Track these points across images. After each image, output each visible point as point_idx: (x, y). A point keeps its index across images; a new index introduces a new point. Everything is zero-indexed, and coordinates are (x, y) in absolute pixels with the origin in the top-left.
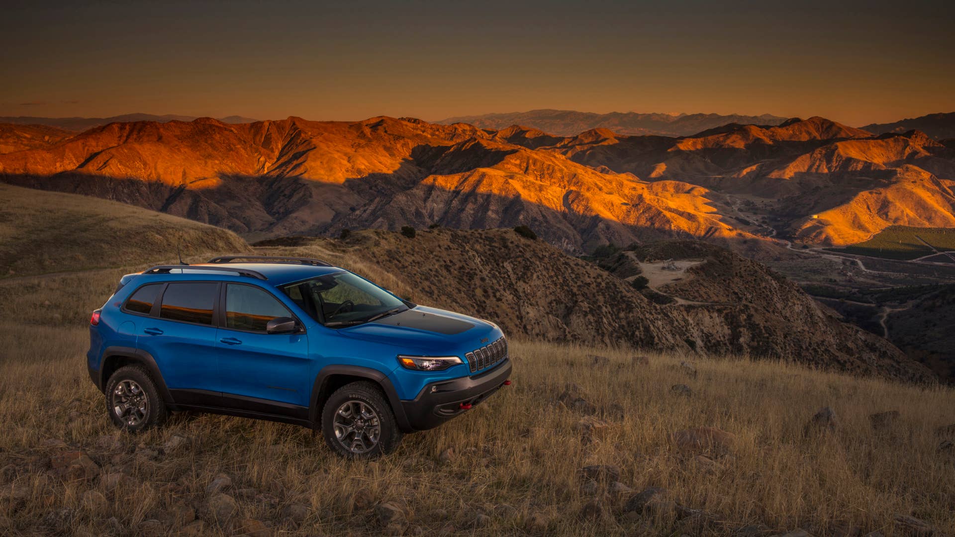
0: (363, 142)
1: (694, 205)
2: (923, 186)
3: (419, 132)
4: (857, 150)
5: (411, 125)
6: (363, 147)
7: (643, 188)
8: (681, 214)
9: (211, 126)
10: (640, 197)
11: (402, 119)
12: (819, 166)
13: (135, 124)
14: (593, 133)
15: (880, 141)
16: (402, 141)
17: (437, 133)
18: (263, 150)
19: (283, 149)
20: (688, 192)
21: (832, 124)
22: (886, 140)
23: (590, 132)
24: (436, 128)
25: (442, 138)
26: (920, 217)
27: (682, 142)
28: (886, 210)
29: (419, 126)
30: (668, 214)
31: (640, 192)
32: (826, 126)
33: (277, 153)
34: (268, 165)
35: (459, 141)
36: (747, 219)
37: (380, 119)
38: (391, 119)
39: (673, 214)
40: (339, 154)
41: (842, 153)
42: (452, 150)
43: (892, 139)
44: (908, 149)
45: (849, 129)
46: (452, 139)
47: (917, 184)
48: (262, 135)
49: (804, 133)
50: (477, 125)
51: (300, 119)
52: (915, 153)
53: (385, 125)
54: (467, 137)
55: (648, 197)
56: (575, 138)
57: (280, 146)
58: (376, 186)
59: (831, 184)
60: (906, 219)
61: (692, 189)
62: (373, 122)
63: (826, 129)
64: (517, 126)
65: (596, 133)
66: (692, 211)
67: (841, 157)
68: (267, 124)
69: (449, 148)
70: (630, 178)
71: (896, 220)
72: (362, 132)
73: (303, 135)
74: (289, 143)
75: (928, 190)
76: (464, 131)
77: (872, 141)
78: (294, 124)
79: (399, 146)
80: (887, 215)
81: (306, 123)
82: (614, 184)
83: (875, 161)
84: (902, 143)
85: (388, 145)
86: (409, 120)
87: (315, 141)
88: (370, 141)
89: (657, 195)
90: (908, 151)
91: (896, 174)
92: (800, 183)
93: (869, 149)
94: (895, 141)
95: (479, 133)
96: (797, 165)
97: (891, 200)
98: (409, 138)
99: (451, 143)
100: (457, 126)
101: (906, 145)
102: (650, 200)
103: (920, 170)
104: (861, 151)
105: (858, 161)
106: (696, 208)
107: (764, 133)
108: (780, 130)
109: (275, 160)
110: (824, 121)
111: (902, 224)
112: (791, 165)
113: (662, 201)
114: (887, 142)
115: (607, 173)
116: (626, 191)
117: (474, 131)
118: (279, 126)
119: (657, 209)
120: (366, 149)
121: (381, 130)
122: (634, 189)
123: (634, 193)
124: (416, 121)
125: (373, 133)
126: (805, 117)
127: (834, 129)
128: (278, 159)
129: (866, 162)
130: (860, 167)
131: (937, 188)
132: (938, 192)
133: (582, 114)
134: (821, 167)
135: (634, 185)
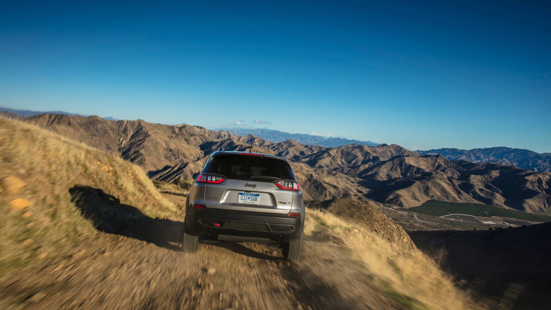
0: (174, 135)
1: (337, 181)
2: (445, 181)
3: (202, 133)
4: (414, 161)
5: (198, 130)
6: (174, 138)
7: (312, 171)
8: (331, 185)
9: (97, 120)
10: (311, 176)
11: (194, 126)
12: (396, 168)
13: (57, 115)
14: (288, 142)
15: (424, 158)
16: (194, 137)
17: (211, 135)
18: (122, 135)
19: (133, 136)
20: (334, 175)
21: (402, 148)
22: (427, 158)
23: (287, 141)
24: (211, 132)
25: (213, 138)
26: (443, 196)
27: (331, 150)
28: (428, 192)
29: (203, 130)
30: (325, 185)
31: (311, 173)
32: (399, 149)
33: (129, 137)
34: (124, 142)
35: (222, 139)
36: (362, 191)
37: (183, 125)
38: (189, 126)
39: (328, 185)
40: (161, 140)
41: (407, 162)
42: (219, 144)
43: (430, 158)
44: (437, 163)
45: (410, 151)
46: (218, 138)
47: (442, 180)
48: (123, 127)
49: (388, 152)
50: (230, 133)
51: (143, 121)
52: (440, 165)
53: (186, 128)
54: (226, 138)
55: (315, 176)
56: (280, 144)
57: (131, 134)
58: (179, 158)
59: (401, 177)
60: (436, 197)
61: (336, 174)
62: (180, 126)
63: (399, 150)
64: (251, 135)
65: (289, 142)
66: (335, 184)
67: (407, 164)
68: (126, 122)
69: (217, 143)
70: (305, 165)
71: (432, 197)
72: (174, 130)
73: (144, 129)
74: (136, 133)
75: (447, 183)
76: (225, 135)
77: (421, 158)
78: (140, 123)
79: (192, 139)
80: (428, 194)
81: (146, 123)
82: (298, 168)
83: (422, 167)
84: (434, 160)
85: (187, 138)
86: (198, 127)
87: (149, 133)
88: (177, 135)
89: (319, 175)
90: (437, 164)
91: (432, 175)
92: (387, 175)
93: (419, 161)
95: (232, 137)
96: (386, 167)
97: (430, 187)
98: (197, 135)
99: (218, 140)
100: (221, 132)
101: (436, 161)
102: (316, 177)
103: (443, 173)
104: (416, 162)
105: (414, 167)
106: (338, 183)
107: (370, 150)
108: (377, 149)
109: (128, 140)
110: (398, 147)
111: (435, 199)
112: (383, 166)
113: (322, 178)
114: (428, 159)
115: (295, 162)
116: (304, 172)
117: (230, 136)
118: (132, 123)
119: (320, 182)
120: (176, 139)
121: (183, 131)
122: (308, 171)
123: (308, 173)
124: (201, 128)
125: (180, 132)
126: (389, 144)
127: (402, 150)
128: (130, 140)
129: (418, 168)
130: (415, 169)
131: (451, 183)
132: (451, 185)
133: (282, 133)
134: (397, 168)
135: (308, 169)
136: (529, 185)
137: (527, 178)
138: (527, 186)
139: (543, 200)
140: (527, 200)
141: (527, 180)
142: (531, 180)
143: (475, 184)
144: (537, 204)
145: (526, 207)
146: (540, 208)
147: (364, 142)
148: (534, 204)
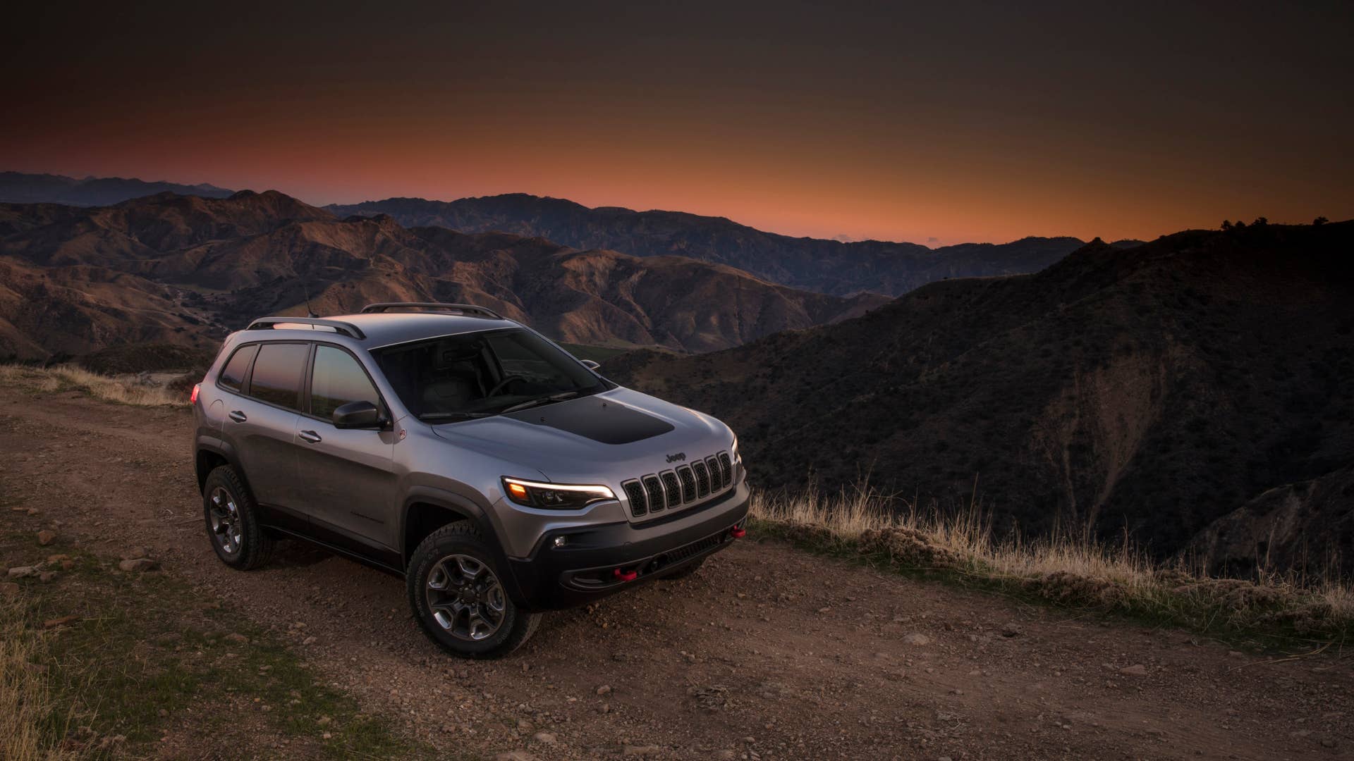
1: (121, 298)
2: (398, 280)
4: (323, 233)
7: (43, 276)
8: (106, 310)
10: (41, 289)
12: (280, 251)
15: (348, 225)
20: (112, 281)
21: (292, 201)
22: (354, 224)
27: (97, 214)
30: (87, 311)
31: (39, 282)
32: (285, 203)
36: (195, 316)
39: (95, 311)
41: (307, 236)
43: (361, 223)
44: (378, 236)
47: (392, 277)
49: (258, 211)
52: (386, 241)
55: (52, 288)
59: (295, 274)
61: (117, 277)
63: (285, 207)
66: (118, 306)
67: (306, 241)
70: (21, 261)
75: (403, 285)
77: (340, 224)
83: (344, 248)
84: (371, 228)
89: (64, 285)
90: (378, 238)
91: (369, 265)
92: (258, 272)
93: (337, 233)
94: (364, 225)
96: (254, 250)
97: (366, 296)
101: (377, 230)
102: (56, 292)
103: (393, 261)
104: (328, 234)
105: (325, 247)
106: (125, 302)
107: (210, 207)
108: (227, 205)
110: (282, 197)
112: (246, 248)
113: (76, 294)
114: (356, 226)
116: (18, 281)
119: (70, 305)
122: (30, 277)
123: (29, 282)
126: (259, 190)
127: (294, 206)
129: (333, 249)
130: (328, 253)
131: (411, 283)
132: (413, 288)
134: (283, 253)
135: (28, 272)
136: (569, 281)
137: (565, 265)
138: (566, 283)
139: (597, 313)
140: (566, 315)
141: (567, 270)
142: (573, 269)
143: (464, 284)
144: (585, 321)
145: (566, 331)
146: (590, 330)
147: (191, 187)
148: (579, 323)
